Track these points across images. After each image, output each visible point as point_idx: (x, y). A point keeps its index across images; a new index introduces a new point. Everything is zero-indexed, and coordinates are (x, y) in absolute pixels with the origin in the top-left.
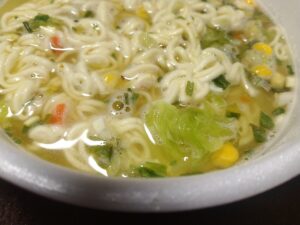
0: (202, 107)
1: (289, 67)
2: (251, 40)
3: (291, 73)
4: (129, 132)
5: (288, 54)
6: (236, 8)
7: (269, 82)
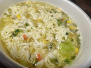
0: (67, 41)
1: (75, 25)
2: (66, 20)
3: (76, 26)
4: (57, 54)
5: (73, 22)
6: (59, 13)
7: (74, 30)
